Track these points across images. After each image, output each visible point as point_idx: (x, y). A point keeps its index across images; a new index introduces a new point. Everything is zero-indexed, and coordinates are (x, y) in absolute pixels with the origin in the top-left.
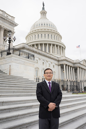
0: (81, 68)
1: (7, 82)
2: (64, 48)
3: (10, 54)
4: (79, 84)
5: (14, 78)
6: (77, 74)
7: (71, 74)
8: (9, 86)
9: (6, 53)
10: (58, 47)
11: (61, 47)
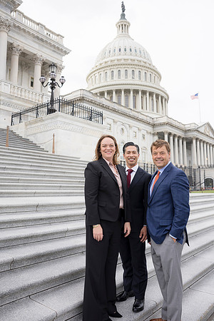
2: (165, 100)
4: (195, 173)
6: (191, 152)
8: (51, 176)
10: (153, 96)
11: (160, 98)
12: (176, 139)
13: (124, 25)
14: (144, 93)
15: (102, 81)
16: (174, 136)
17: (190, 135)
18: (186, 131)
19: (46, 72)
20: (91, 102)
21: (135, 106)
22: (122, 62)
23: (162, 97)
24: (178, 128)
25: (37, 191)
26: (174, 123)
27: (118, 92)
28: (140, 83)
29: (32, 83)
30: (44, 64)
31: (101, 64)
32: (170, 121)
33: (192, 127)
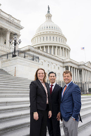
0: (86, 70)
1: (12, 83)
3: (16, 56)
5: (19, 79)
8: (14, 87)
10: (63, 49)
11: (66, 50)
12: (74, 69)
13: (49, 16)
14: (59, 47)
15: (39, 42)
16: (73, 68)
17: (81, 67)
18: (79, 65)
19: (12, 37)
20: (33, 52)
21: (54, 54)
22: (48, 33)
23: (67, 50)
24: (75, 64)
25: (7, 95)
26: (73, 62)
27: (46, 47)
28: (57, 43)
29: (5, 43)
30: (11, 33)
31: (38, 34)
32: (71, 61)
33: (82, 63)
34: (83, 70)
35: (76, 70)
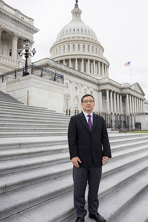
0: (132, 96)
1: (24, 115)
2: (107, 66)
3: (28, 74)
4: (128, 119)
5: (35, 109)
6: (125, 104)
7: (117, 103)
8: (27, 121)
9: (21, 73)
10: (98, 64)
11: (103, 65)
13: (77, 12)
14: (92, 61)
15: (61, 52)
21: (85, 71)
22: (76, 39)
24: (116, 86)
25: (18, 133)
26: (113, 83)
27: (73, 60)
28: (89, 54)
30: (20, 39)
31: (60, 40)
32: (110, 81)
33: (126, 86)
34: (128, 96)
35: (118, 96)
